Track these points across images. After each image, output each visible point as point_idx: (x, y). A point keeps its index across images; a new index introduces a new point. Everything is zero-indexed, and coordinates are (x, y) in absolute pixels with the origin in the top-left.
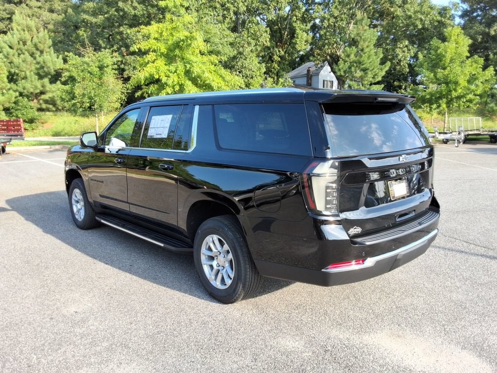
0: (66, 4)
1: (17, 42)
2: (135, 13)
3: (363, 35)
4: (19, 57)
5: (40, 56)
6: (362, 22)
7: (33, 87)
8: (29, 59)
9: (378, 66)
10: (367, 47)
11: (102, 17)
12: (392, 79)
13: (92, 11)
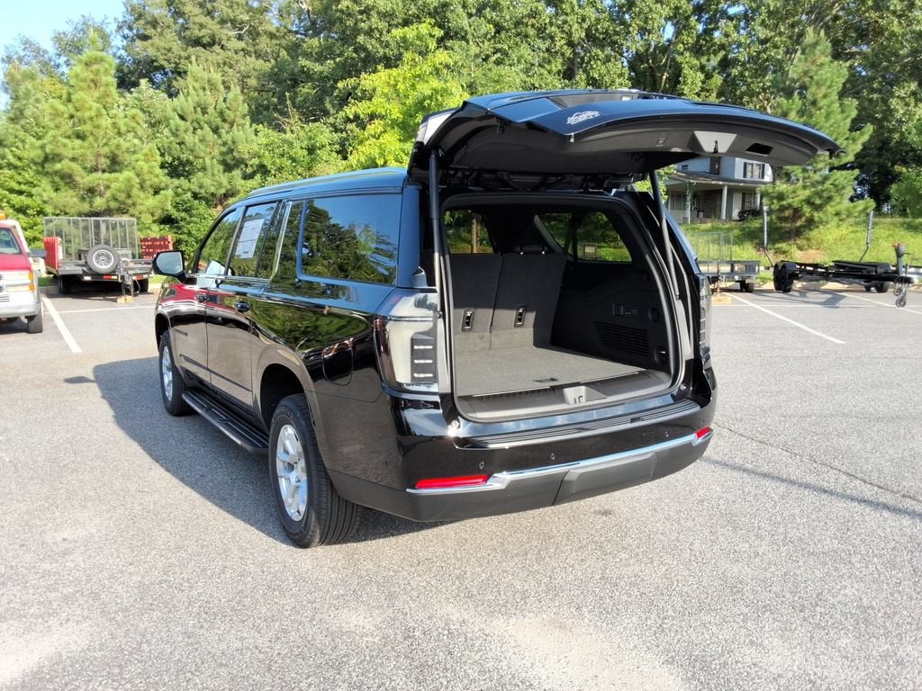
0: (278, 42)
1: (193, 109)
2: (385, 53)
3: (816, 74)
4: (194, 133)
5: (228, 132)
6: (815, 48)
7: (215, 184)
8: (211, 136)
9: (845, 133)
10: (825, 96)
11: (332, 62)
12: (889, 160)
13: (316, 54)
